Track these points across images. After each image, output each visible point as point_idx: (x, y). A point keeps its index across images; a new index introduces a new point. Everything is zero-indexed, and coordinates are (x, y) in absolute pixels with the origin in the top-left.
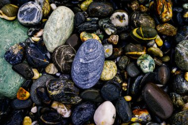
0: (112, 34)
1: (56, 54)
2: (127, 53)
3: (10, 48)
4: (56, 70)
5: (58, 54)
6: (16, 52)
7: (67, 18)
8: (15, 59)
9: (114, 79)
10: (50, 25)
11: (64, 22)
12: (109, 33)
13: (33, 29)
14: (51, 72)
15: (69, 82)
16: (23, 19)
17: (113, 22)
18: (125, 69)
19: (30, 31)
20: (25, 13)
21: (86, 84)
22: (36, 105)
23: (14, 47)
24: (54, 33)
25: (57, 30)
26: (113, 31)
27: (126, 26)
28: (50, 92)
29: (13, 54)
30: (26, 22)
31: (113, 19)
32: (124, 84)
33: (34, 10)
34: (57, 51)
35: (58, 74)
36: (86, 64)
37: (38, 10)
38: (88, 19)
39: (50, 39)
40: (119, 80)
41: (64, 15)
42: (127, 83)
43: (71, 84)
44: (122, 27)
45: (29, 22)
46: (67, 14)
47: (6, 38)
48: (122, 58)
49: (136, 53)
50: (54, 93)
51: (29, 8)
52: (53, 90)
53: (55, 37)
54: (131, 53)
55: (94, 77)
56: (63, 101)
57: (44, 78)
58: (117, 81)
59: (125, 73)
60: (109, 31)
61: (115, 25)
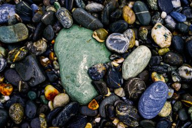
0: (177, 82)
1: (130, 83)
2: (183, 100)
3: (96, 66)
4: (124, 94)
5: (132, 83)
6: (100, 71)
7: (146, 57)
8: (97, 76)
9: (168, 117)
10: (132, 58)
11: (143, 59)
12: (175, 80)
13: (116, 56)
14: (119, 95)
15: (134, 109)
16: (111, 46)
17: (180, 72)
18: (178, 112)
19: (113, 57)
20: (115, 42)
21: (148, 115)
22: (100, 117)
23: (99, 66)
24: (133, 66)
25: (136, 64)
26: (179, 80)
27: (189, 79)
28: (119, 112)
29: (97, 72)
30: (113, 49)
31: (182, 70)
32: (174, 124)
33: (124, 42)
34: (131, 81)
35: (124, 98)
36: (153, 100)
37: (127, 44)
38: (162, 63)
39: (129, 70)
40: (171, 119)
41: (145, 54)
42: (176, 124)
43: (135, 111)
44: (185, 79)
45: (116, 50)
46: (147, 54)
47: (93, 56)
48: (177, 103)
49: (190, 102)
50: (122, 114)
51: (120, 39)
52: (121, 111)
53: (133, 69)
54: (186, 101)
55: (155, 112)
56: (125, 121)
57: (114, 97)
58: (169, 120)
59: (177, 115)
60: (175, 79)
61: (181, 75)
